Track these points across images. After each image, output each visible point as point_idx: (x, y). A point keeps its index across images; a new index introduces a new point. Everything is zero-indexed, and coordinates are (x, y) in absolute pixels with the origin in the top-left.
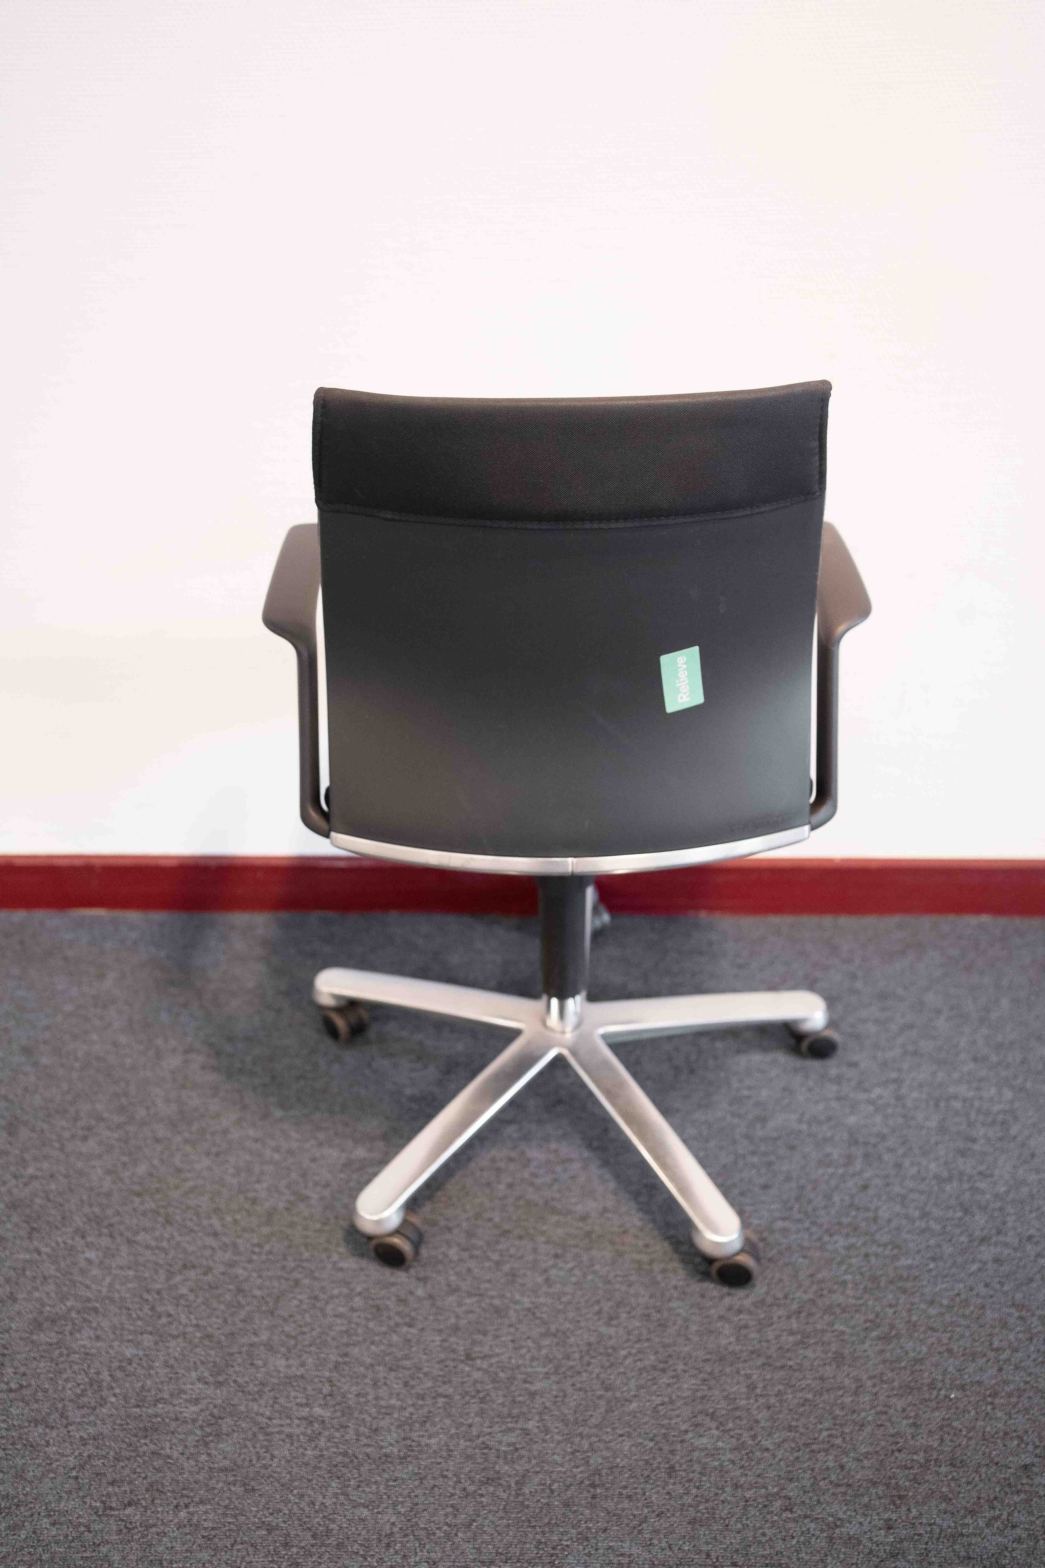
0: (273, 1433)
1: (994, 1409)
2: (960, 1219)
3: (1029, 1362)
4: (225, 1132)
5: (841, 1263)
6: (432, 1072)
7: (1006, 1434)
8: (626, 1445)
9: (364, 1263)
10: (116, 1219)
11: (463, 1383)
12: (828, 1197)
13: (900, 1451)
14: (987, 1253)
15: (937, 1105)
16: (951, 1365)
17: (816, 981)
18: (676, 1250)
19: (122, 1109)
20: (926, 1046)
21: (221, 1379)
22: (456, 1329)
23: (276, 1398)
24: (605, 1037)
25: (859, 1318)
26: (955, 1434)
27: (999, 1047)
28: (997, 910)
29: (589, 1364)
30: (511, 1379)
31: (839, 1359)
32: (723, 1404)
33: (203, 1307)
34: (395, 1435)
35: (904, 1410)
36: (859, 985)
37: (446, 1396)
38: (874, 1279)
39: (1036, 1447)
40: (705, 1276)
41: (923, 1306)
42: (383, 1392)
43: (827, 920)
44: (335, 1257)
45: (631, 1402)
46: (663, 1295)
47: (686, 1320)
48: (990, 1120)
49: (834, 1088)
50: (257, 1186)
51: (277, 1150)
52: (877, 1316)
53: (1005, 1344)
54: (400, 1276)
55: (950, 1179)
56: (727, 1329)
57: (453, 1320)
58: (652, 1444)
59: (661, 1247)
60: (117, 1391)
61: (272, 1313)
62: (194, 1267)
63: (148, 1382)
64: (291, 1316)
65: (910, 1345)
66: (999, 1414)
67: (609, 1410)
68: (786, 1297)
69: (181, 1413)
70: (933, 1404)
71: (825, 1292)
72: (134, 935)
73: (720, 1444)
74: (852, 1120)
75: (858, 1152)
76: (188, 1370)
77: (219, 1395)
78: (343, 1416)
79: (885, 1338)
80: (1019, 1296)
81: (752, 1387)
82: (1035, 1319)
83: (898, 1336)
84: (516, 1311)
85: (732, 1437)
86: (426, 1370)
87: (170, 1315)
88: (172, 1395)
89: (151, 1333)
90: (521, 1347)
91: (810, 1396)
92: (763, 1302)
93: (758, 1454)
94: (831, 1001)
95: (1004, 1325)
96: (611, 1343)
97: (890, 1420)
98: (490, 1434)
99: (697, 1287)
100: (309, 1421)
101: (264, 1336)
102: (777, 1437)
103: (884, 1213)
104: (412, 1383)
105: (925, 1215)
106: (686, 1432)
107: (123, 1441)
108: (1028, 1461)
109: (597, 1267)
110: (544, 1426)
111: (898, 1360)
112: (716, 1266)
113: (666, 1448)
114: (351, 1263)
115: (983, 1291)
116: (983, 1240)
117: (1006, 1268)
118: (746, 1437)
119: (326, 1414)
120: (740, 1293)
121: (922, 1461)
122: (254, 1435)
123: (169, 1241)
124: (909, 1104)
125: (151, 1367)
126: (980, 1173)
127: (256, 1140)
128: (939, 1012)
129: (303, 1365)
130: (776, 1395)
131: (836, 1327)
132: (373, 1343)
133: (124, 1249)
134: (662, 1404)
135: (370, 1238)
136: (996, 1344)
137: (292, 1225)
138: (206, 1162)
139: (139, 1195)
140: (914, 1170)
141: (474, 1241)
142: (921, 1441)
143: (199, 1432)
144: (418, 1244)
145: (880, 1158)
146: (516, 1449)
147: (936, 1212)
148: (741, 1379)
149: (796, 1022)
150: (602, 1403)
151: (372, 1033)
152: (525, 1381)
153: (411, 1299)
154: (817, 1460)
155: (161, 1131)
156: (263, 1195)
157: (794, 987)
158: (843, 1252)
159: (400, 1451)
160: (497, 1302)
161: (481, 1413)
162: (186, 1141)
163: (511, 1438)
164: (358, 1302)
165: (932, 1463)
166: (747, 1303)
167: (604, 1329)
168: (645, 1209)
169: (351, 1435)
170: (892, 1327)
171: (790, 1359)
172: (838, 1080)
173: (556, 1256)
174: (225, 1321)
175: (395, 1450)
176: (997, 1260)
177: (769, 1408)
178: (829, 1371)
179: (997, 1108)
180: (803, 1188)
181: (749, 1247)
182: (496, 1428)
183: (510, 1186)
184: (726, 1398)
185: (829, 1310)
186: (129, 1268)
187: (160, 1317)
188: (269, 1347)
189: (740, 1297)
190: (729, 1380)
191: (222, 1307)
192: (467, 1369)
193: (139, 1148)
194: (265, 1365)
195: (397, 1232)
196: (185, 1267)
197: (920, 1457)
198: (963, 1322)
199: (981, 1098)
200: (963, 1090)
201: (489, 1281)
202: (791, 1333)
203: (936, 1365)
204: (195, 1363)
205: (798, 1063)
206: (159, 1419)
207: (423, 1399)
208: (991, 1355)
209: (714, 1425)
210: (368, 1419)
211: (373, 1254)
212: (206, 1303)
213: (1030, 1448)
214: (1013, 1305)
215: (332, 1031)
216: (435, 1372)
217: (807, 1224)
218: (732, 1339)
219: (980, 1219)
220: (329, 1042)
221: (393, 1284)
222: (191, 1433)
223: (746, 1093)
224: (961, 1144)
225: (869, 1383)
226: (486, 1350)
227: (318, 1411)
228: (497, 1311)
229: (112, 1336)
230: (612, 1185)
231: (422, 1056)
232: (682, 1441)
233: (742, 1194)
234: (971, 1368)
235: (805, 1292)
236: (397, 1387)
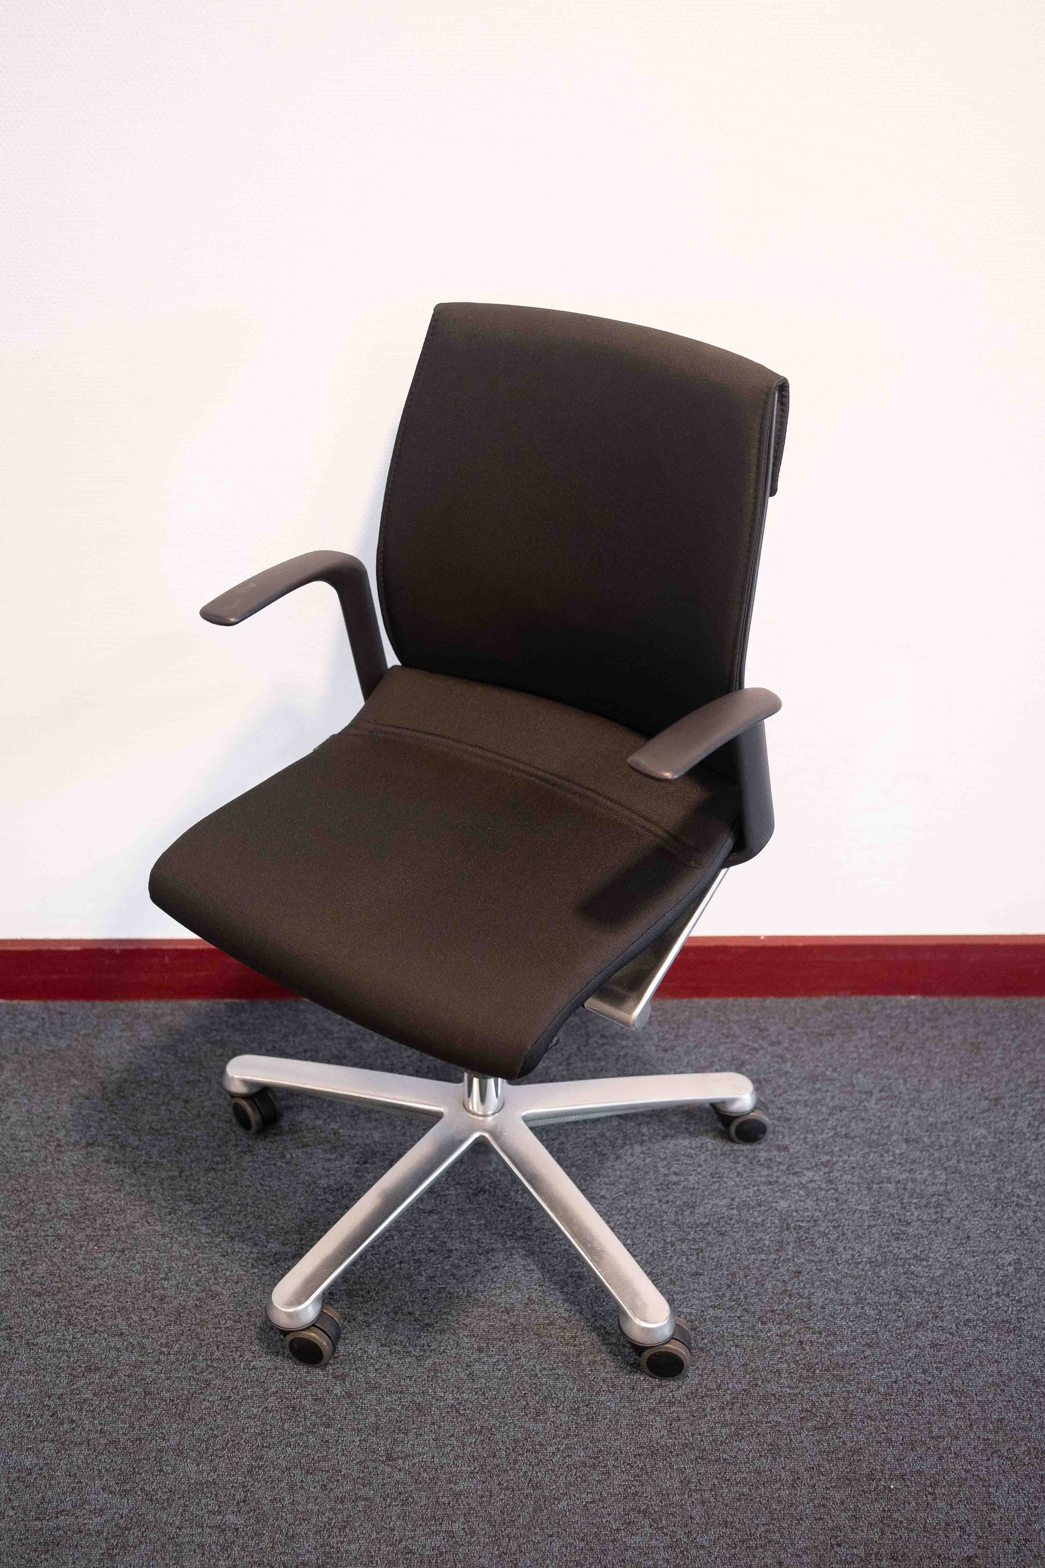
0: (183, 1543)
1: (935, 1499)
2: (896, 1304)
3: (970, 1450)
4: (131, 1227)
5: (775, 1351)
6: (347, 1162)
7: (948, 1524)
8: (556, 1545)
9: (279, 1361)
10: (12, 1322)
11: (384, 1485)
12: (760, 1284)
13: (839, 1545)
14: (923, 1338)
15: (869, 1189)
16: (891, 1454)
17: (743, 1064)
18: (604, 1342)
19: (21, 1205)
20: (857, 1127)
21: (128, 1487)
22: (376, 1428)
23: (186, 1506)
24: (526, 1120)
25: (795, 1408)
26: (896, 1526)
27: (932, 1126)
28: (927, 990)
29: (516, 1461)
30: (435, 1479)
31: (774, 1450)
32: (656, 1500)
33: (108, 1412)
34: (313, 1543)
35: (843, 1503)
36: (787, 1067)
37: (365, 1499)
38: (810, 1367)
39: (979, 1538)
40: (635, 1367)
41: (860, 1394)
42: (300, 1496)
43: (754, 1002)
44: (248, 1356)
45: (560, 1500)
46: (591, 1387)
47: (617, 1414)
48: (924, 1202)
49: (765, 1172)
50: (165, 1284)
51: (186, 1245)
52: (814, 1405)
53: (944, 1432)
54: (317, 1374)
55: (884, 1264)
56: (659, 1422)
57: (373, 1419)
58: (582, 1544)
59: (589, 1339)
60: (16, 1503)
61: (182, 1417)
62: (98, 1369)
63: (49, 1493)
64: (201, 1419)
65: (846, 1435)
66: (940, 1505)
67: (538, 1510)
68: (719, 1387)
69: (85, 1524)
70: (873, 1495)
71: (759, 1383)
72: (33, 1025)
73: (653, 1542)
74: (783, 1204)
75: (790, 1237)
76: (93, 1479)
77: (126, 1505)
78: (258, 1522)
79: (821, 1428)
80: (957, 1382)
81: (685, 1482)
82: (974, 1405)
83: (835, 1426)
84: (438, 1408)
85: (666, 1535)
86: (344, 1471)
87: (73, 1421)
88: (74, 1506)
89: (52, 1441)
90: (445, 1445)
91: (745, 1490)
92: (695, 1393)
93: (694, 1552)
94: (759, 1084)
95: (944, 1412)
96: (537, 1439)
97: (829, 1514)
98: (412, 1538)
99: (626, 1379)
100: (221, 1529)
101: (173, 1441)
102: (712, 1534)
103: (818, 1300)
104: (330, 1486)
105: (859, 1300)
106: (618, 1530)
107: (22, 1558)
108: (971, 1553)
109: (523, 1360)
110: (470, 1528)
111: (836, 1450)
112: (646, 1355)
113: (598, 1548)
114: (265, 1362)
115: (920, 1376)
116: (919, 1325)
117: (943, 1353)
118: (680, 1534)
119: (240, 1521)
120: (672, 1384)
121: (863, 1555)
122: (163, 1546)
123: (71, 1343)
124: (841, 1188)
125: (52, 1478)
126: (916, 1256)
127: (163, 1236)
128: (870, 1093)
129: (215, 1470)
130: (711, 1490)
131: (771, 1417)
132: (288, 1445)
133: (24, 1354)
134: (593, 1502)
135: (285, 1333)
136: (936, 1431)
137: (202, 1323)
138: (110, 1259)
139: (39, 1295)
140: (847, 1255)
141: (394, 1336)
142: (860, 1535)
143: (104, 1546)
144: (335, 1340)
145: (813, 1244)
146: (441, 1554)
147: (871, 1297)
148: (674, 1474)
149: (723, 1102)
150: (530, 1503)
151: (285, 1123)
152: (450, 1482)
153: (329, 1398)
154: (754, 1556)
155: (63, 1227)
156: (172, 1292)
157: (723, 1070)
158: (777, 1339)
159: (318, 1559)
160: (419, 1399)
161: (403, 1516)
162: (90, 1238)
163: (437, 1541)
164: (272, 1401)
165: (873, 1556)
166: (678, 1394)
167: (531, 1425)
168: (572, 1300)
169: (266, 1543)
170: (829, 1416)
171: (724, 1452)
172: (768, 1164)
173: (480, 1350)
174: (132, 1426)
175: (313, 1558)
176: (934, 1346)
177: (703, 1503)
178: (765, 1463)
179: (931, 1190)
180: (734, 1275)
181: (679, 1334)
182: (419, 1532)
183: (431, 1278)
184: (658, 1494)
185: (764, 1399)
186: (29, 1373)
187: (62, 1424)
188: (179, 1452)
189: (671, 1388)
190: (662, 1475)
191: (129, 1411)
192: (388, 1469)
193: (39, 1246)
194: (174, 1471)
195: (313, 1325)
196: (89, 1370)
197: (861, 1551)
198: (900, 1409)
199: (914, 1180)
200: (895, 1172)
201: (410, 1378)
202: (725, 1425)
203: (875, 1455)
204: (100, 1471)
205: (728, 1147)
206: (61, 1533)
207: (342, 1502)
208: (931, 1443)
209: (647, 1522)
210: (285, 1525)
211: (287, 1352)
212: (112, 1407)
213: (973, 1539)
214: (952, 1391)
215: (243, 1121)
216: (355, 1474)
217: (739, 1313)
218: (665, 1433)
219: (917, 1304)
220: (240, 1131)
221: (310, 1383)
222: (95, 1546)
223: (675, 1179)
224: (895, 1228)
225: (806, 1475)
226: (408, 1449)
227: (230, 1518)
228: (419, 1408)
229: (10, 1445)
230: (537, 1275)
231: (336, 1146)
232: (614, 1541)
233: (672, 1282)
234: (911, 1457)
235: (739, 1382)
236: (315, 1491)
